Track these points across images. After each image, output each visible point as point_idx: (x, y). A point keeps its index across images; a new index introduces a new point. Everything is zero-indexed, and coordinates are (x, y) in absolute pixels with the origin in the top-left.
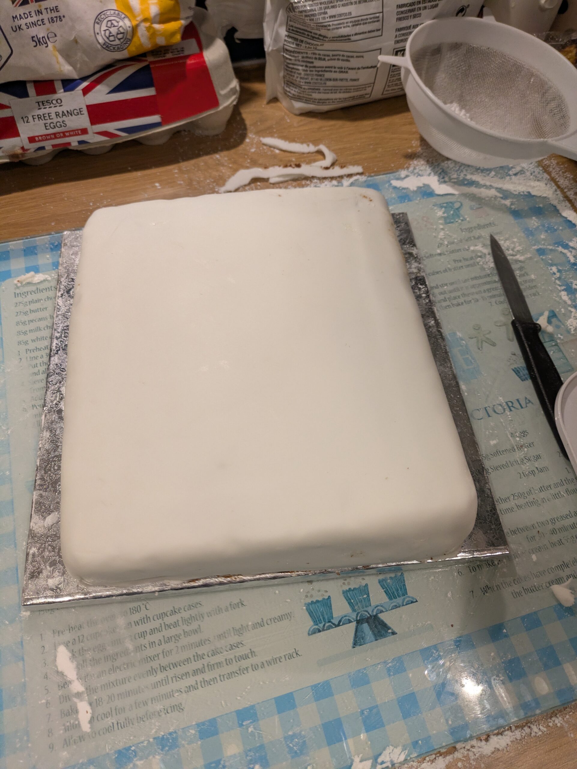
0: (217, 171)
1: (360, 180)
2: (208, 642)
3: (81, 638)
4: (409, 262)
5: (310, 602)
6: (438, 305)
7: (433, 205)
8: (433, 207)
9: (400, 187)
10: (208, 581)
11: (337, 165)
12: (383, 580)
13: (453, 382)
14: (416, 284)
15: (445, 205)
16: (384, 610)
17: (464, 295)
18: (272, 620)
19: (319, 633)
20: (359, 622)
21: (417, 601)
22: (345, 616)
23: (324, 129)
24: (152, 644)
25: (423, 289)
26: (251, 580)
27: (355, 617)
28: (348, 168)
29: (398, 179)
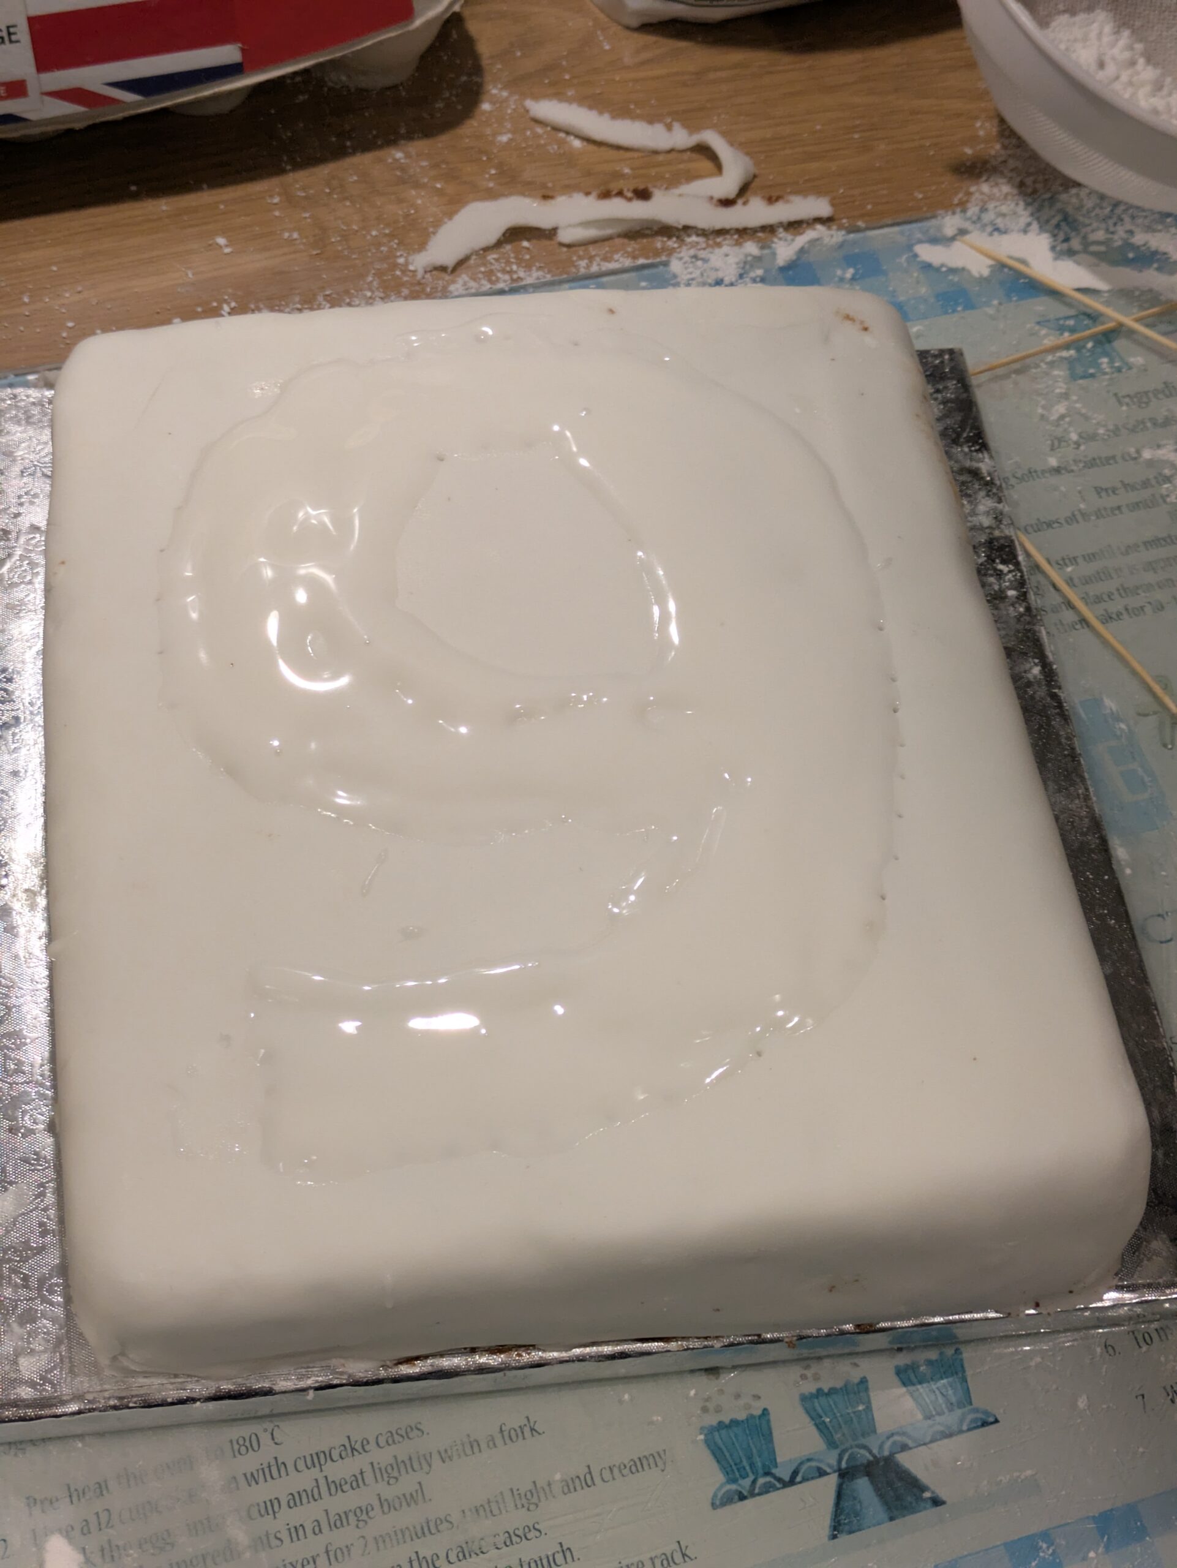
0: (400, 201)
1: (826, 240)
2: (445, 1525)
3: (104, 1518)
4: (969, 496)
5: (715, 1423)
6: (1049, 619)
7: (1038, 323)
8: (1037, 328)
9: (942, 265)
10: (446, 1363)
11: (755, 194)
12: (907, 1368)
13: (1093, 840)
14: (991, 560)
15: (1071, 322)
16: (910, 1443)
17: (1124, 591)
18: (616, 1471)
19: (740, 1504)
20: (846, 1475)
21: (996, 1421)
22: (809, 1460)
23: (712, 76)
24: (296, 1532)
25: (1010, 576)
26: (562, 1362)
27: (834, 1462)
28: (788, 202)
29: (934, 241)
